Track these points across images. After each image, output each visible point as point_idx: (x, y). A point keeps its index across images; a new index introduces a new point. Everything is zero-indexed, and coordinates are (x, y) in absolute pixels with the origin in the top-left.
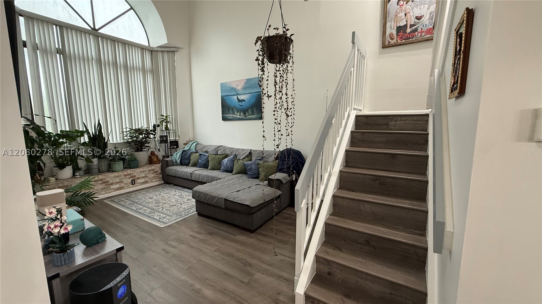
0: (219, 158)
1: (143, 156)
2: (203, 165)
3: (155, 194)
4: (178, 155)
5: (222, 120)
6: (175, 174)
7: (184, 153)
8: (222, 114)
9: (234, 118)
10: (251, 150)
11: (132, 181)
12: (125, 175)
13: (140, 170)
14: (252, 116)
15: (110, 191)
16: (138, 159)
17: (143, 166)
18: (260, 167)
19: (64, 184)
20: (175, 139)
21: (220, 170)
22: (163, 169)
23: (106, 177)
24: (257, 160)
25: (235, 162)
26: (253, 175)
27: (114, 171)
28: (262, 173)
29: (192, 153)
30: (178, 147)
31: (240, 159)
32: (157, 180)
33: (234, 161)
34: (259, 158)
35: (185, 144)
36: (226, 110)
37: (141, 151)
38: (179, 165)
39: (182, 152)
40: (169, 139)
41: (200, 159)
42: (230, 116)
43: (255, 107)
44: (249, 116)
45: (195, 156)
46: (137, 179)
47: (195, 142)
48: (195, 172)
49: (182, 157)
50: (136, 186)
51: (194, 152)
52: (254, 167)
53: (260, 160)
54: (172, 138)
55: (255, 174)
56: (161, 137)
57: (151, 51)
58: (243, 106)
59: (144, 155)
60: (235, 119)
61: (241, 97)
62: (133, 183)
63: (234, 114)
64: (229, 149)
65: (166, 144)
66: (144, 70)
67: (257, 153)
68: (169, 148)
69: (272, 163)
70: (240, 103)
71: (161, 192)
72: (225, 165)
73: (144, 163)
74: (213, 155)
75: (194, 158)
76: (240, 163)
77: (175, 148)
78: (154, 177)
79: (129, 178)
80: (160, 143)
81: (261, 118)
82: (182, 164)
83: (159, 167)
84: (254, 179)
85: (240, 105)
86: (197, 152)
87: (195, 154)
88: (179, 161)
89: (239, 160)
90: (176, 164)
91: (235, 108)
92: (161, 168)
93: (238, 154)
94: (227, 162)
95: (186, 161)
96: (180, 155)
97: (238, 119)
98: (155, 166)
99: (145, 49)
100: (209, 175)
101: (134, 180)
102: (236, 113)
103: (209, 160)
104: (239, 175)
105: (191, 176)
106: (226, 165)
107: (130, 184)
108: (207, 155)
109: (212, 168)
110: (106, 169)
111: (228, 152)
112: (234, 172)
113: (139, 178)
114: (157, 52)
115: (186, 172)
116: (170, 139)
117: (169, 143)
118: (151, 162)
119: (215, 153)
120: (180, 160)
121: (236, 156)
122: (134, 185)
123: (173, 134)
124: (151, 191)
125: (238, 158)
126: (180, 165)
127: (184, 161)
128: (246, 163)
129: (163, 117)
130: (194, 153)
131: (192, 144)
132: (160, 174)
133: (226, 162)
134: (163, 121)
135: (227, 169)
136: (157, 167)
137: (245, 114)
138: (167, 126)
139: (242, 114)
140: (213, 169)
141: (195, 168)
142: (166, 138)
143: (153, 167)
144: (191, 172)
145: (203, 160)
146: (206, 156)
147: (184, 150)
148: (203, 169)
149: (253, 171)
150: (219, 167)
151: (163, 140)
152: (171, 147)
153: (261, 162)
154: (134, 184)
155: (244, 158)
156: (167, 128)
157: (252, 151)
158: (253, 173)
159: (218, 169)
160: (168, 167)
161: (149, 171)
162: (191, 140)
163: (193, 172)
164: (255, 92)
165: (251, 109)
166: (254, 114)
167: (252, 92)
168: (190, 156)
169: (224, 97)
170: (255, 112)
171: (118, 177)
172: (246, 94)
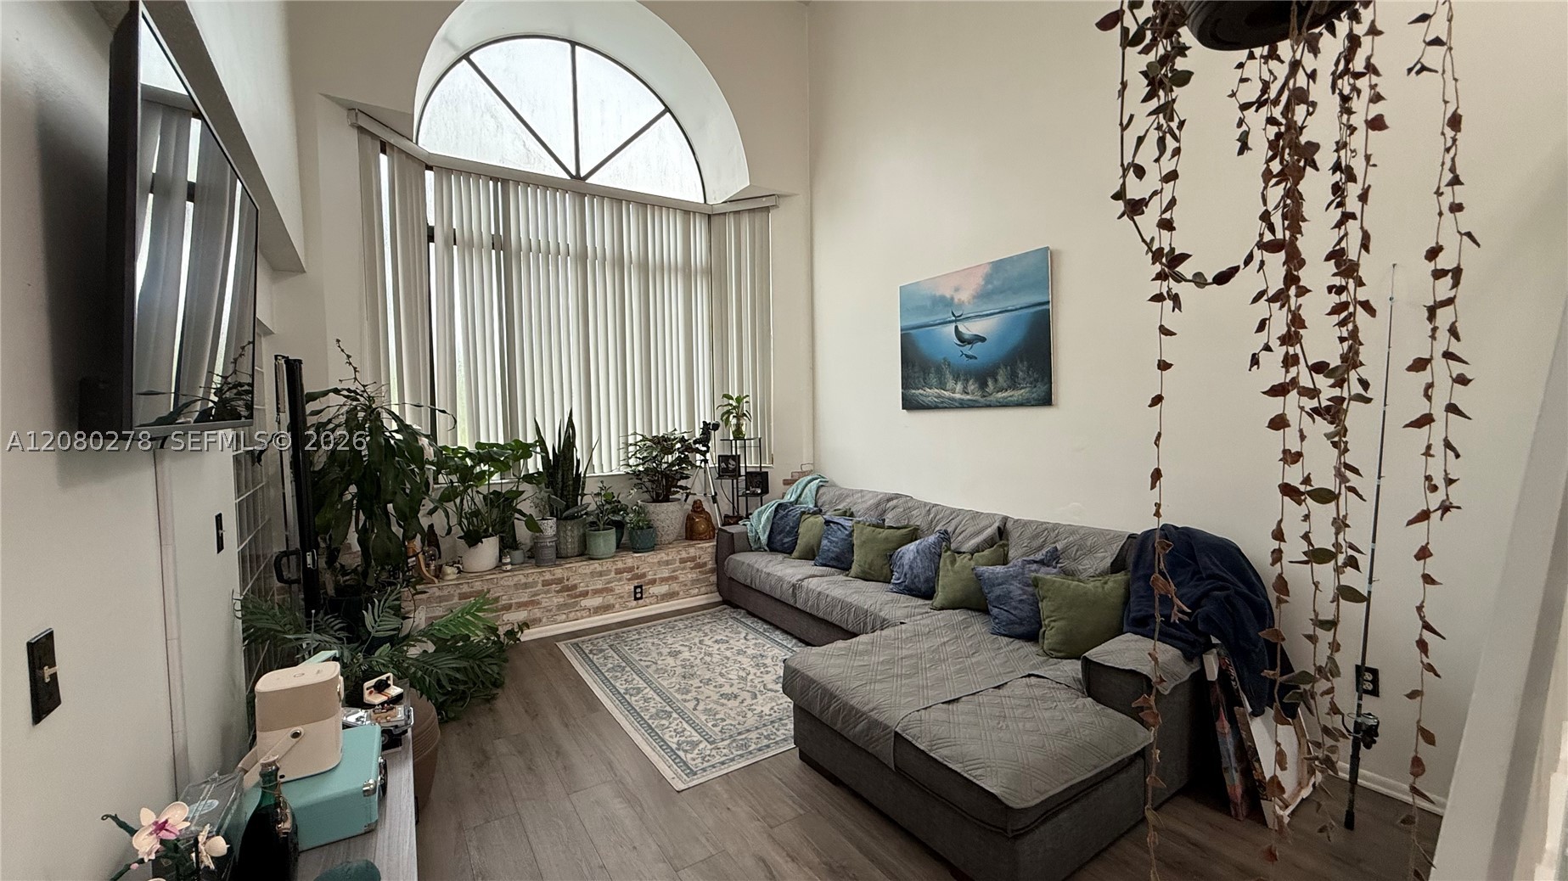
0: (886, 539)
1: (669, 516)
2: (833, 559)
3: (687, 640)
4: (764, 518)
5: (903, 408)
6: (749, 581)
7: (782, 513)
8: (905, 386)
9: (942, 402)
10: (1005, 519)
11: (636, 588)
12: (619, 572)
13: (659, 556)
14: (1011, 394)
15: (579, 614)
16: (657, 524)
17: (670, 544)
18: (1044, 598)
19: (472, 588)
20: (761, 467)
21: (889, 583)
22: (720, 558)
23: (570, 574)
24: (1030, 562)
25: (945, 561)
26: (1013, 623)
27: (595, 557)
28: (1052, 624)
29: (803, 513)
30: (765, 491)
31: (962, 550)
32: (703, 589)
33: (940, 556)
34: (1039, 556)
35: (788, 483)
36: (917, 375)
37: (667, 500)
38: (765, 551)
39: (776, 510)
40: (742, 465)
41: (827, 538)
42: (930, 393)
43: (1022, 361)
44: (998, 392)
45: (813, 524)
46: (648, 584)
47: (816, 479)
48: (805, 583)
49: (775, 526)
50: (645, 604)
51: (811, 511)
52: (1015, 589)
53: (1042, 562)
54: (750, 463)
55: (1021, 622)
56: (723, 459)
57: (709, 216)
59: (672, 512)
60: (945, 405)
61: (970, 329)
62: (639, 596)
63: (942, 386)
64: (924, 512)
65: (735, 481)
66: (687, 272)
67: (1029, 532)
68: (740, 494)
69: (1098, 584)
70: (967, 349)
71: (706, 635)
72: (906, 567)
73: (671, 538)
74: (869, 525)
75: (809, 529)
76: (964, 567)
77: (758, 495)
78: (695, 581)
79: (629, 580)
80: (720, 477)
81: (1046, 401)
82: (773, 547)
83: (709, 550)
84: (1017, 644)
85: (967, 356)
86: (820, 512)
87: (812, 519)
88: (764, 538)
89: (959, 553)
90: (756, 547)
91: (949, 365)
92: (714, 555)
93: (954, 532)
94: (915, 558)
95: (786, 540)
96: (768, 518)
97: (957, 404)
98: (699, 548)
99: (694, 213)
100: (849, 600)
101: (641, 587)
102: (950, 384)
103: (855, 542)
104: (958, 616)
105: (794, 595)
106: (911, 568)
107: (629, 597)
108: (848, 524)
109: (863, 572)
110: (576, 550)
111: (918, 520)
112: (939, 598)
113: (653, 582)
114: (722, 217)
115: (780, 579)
116: (746, 467)
117: (744, 478)
118: (691, 533)
119: (874, 521)
120: (767, 533)
121: (948, 540)
122: (640, 601)
123: (755, 451)
124: (680, 625)
125: (953, 546)
126: (766, 548)
127: (778, 538)
128: (987, 570)
129: (731, 402)
130: (809, 513)
131: (806, 485)
132: (712, 571)
133: (912, 558)
134: (729, 412)
135: (913, 583)
136: (704, 550)
137: (983, 385)
138: (738, 426)
139: (972, 387)
140: (865, 577)
141: (808, 568)
142: (734, 463)
143: (692, 551)
144: (794, 580)
145: (834, 542)
146: (846, 529)
147: (782, 501)
148: (833, 575)
149: (1015, 608)
150: (886, 571)
151: (728, 467)
152: (748, 492)
153: (1048, 574)
154: (641, 598)
155: (978, 549)
156: (738, 434)
157: (1009, 525)
158: (1013, 618)
159: (881, 579)
160: (734, 553)
161: (683, 561)
162: (804, 470)
163: (802, 580)
164: (1023, 306)
165: (1009, 368)
166: (1020, 384)
167: (1013, 308)
168: (797, 524)
169: (911, 331)
170: (1024, 379)
171: (601, 574)
172: (987, 315)
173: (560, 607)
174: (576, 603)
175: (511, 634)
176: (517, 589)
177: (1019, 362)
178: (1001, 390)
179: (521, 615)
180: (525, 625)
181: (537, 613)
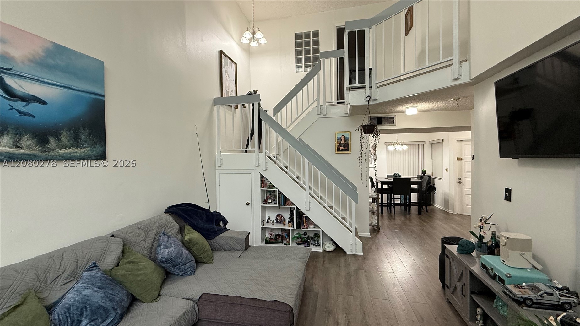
43: (84, 128)
44: (61, 149)
58: (34, 117)
164: (86, 90)
165: (72, 132)
178: (65, 147)
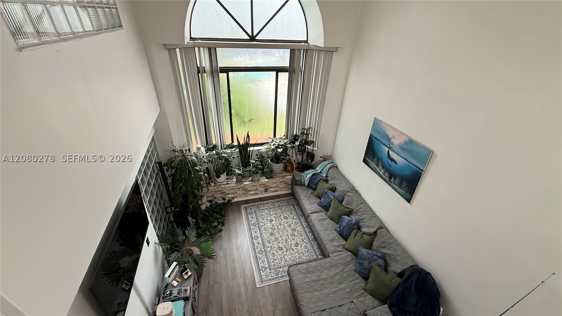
0: (341, 209)
2: (324, 206)
3: (276, 214)
4: (308, 177)
5: (363, 161)
7: (314, 177)
11: (265, 189)
12: (260, 185)
13: (274, 180)
15: (248, 195)
17: (277, 176)
18: (372, 273)
23: (246, 186)
25: (353, 233)
27: (254, 180)
29: (321, 179)
31: (361, 230)
33: (353, 230)
35: (322, 158)
37: (277, 163)
39: (312, 175)
41: (324, 198)
45: (322, 187)
46: (269, 188)
47: (331, 163)
48: (311, 215)
49: (311, 180)
50: (268, 193)
51: (324, 179)
59: (279, 167)
61: (393, 155)
64: (357, 204)
69: (392, 279)
71: (282, 213)
73: (278, 173)
74: (337, 201)
78: (284, 187)
79: (263, 187)
82: (309, 187)
83: (290, 179)
85: (389, 164)
86: (326, 181)
87: (323, 184)
88: (306, 183)
90: (304, 186)
91: (382, 161)
92: (291, 181)
95: (313, 186)
96: (309, 177)
98: (286, 179)
101: (267, 189)
102: (380, 167)
103: (331, 204)
106: (344, 226)
107: (263, 191)
109: (331, 215)
110: (249, 176)
111: (354, 207)
112: (348, 244)
113: (271, 188)
114: (313, 51)
118: (286, 169)
119: (341, 198)
120: (308, 182)
121: (358, 224)
122: (266, 192)
127: (311, 184)
131: (326, 165)
133: (346, 222)
135: (342, 233)
140: (331, 217)
143: (284, 180)
146: (330, 199)
147: (315, 172)
148: (322, 212)
150: (338, 220)
151: (302, 148)
153: (378, 265)
155: (366, 235)
157: (379, 231)
159: (336, 222)
160: (296, 185)
161: (280, 182)
162: (327, 156)
164: (414, 164)
165: (400, 180)
166: (402, 188)
167: (410, 162)
168: (318, 182)
169: (373, 138)
170: (404, 188)
171: (255, 186)
172: (400, 156)
173: (243, 194)
174: (248, 193)
175: (229, 201)
176: (230, 190)
177: (404, 181)
179: (232, 196)
180: (233, 198)
181: (236, 195)
